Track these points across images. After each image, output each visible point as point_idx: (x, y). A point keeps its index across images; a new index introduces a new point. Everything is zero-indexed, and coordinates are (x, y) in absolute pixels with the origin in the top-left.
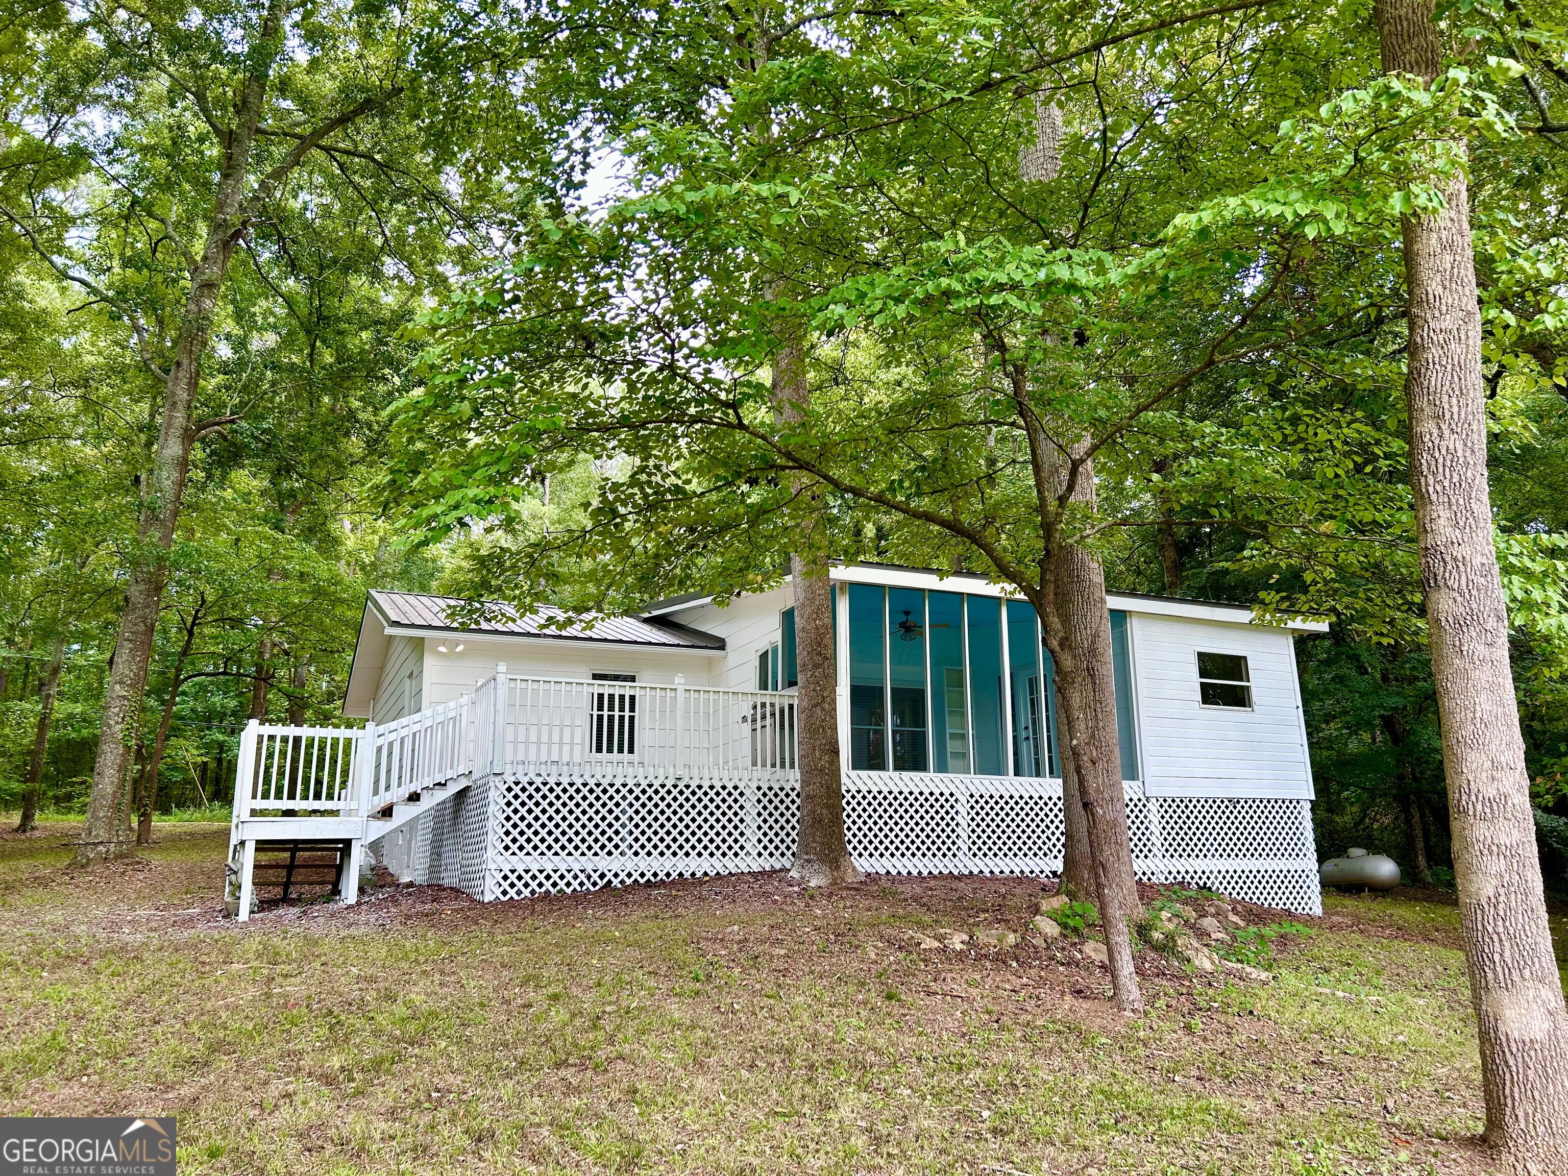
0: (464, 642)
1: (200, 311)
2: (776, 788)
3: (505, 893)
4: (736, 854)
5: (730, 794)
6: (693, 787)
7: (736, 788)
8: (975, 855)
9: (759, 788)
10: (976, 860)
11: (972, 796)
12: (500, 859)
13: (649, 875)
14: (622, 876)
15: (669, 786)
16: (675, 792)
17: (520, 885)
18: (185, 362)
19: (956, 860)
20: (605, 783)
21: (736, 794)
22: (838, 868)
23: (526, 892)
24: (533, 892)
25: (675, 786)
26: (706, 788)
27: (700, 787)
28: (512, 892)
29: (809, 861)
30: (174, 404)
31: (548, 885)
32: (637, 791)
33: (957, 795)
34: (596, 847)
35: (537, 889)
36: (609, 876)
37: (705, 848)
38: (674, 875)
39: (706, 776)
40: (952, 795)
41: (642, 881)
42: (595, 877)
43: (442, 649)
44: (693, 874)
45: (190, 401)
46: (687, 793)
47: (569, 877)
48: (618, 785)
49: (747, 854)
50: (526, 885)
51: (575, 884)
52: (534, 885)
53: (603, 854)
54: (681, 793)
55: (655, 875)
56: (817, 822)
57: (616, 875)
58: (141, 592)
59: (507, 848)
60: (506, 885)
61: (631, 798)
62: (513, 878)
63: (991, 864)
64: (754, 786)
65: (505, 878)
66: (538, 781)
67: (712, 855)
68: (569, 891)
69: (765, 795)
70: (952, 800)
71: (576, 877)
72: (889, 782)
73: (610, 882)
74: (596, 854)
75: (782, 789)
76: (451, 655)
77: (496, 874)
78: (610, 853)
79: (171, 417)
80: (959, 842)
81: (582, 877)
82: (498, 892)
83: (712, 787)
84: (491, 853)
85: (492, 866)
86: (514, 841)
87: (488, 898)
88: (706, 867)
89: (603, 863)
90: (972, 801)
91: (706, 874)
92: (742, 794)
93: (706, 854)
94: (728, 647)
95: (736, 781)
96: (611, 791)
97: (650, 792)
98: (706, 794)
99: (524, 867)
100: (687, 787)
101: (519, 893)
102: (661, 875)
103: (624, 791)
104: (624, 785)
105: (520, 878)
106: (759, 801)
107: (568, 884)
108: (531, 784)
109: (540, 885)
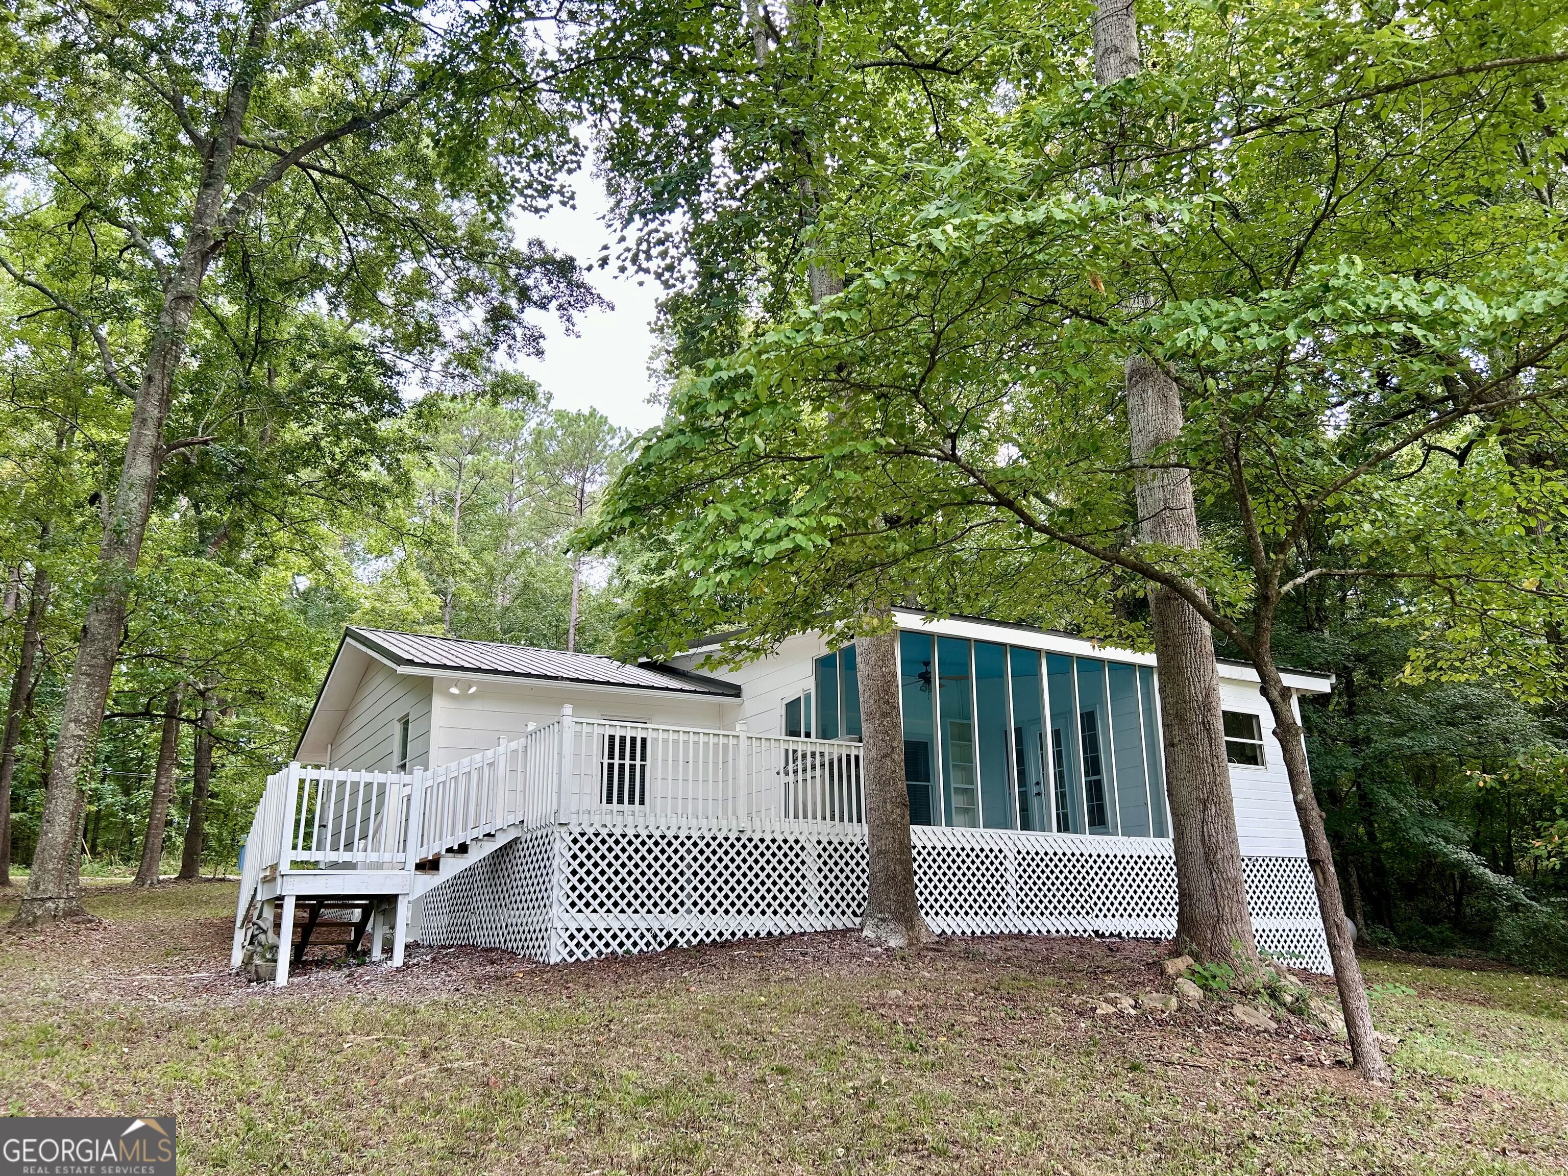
0: (479, 683)
1: (175, 324)
2: (836, 842)
3: (571, 953)
4: (799, 913)
5: (791, 848)
6: (756, 840)
7: (797, 842)
8: (1023, 914)
9: (819, 843)
10: (1024, 918)
11: (1019, 852)
12: (566, 916)
13: (714, 935)
14: (688, 935)
15: (732, 839)
16: (738, 846)
17: (586, 945)
18: (158, 376)
19: (1006, 919)
20: (670, 835)
21: (797, 848)
22: (912, 927)
23: (593, 953)
24: (600, 953)
25: (738, 839)
26: (768, 842)
27: (762, 841)
28: (579, 953)
29: (883, 920)
30: (144, 420)
31: (614, 944)
32: (702, 845)
33: (1006, 851)
34: (662, 904)
35: (604, 950)
36: (676, 935)
37: (769, 905)
38: (739, 935)
39: (768, 830)
40: (1001, 851)
41: (708, 941)
42: (661, 936)
43: (454, 690)
44: (757, 934)
45: (161, 419)
46: (750, 846)
47: (636, 936)
48: (682, 838)
49: (810, 912)
50: (593, 945)
51: (642, 944)
52: (600, 944)
53: (669, 911)
54: (744, 846)
55: (721, 934)
56: (891, 879)
57: (682, 935)
58: (101, 622)
59: (573, 905)
60: (572, 945)
61: (695, 852)
62: (579, 937)
63: (1038, 923)
64: (814, 840)
65: (572, 937)
66: (604, 832)
67: (775, 913)
68: (635, 951)
69: (825, 849)
70: (1001, 856)
71: (642, 936)
72: (942, 837)
73: (676, 942)
74: (662, 912)
75: (841, 844)
76: (464, 697)
77: (562, 932)
78: (675, 911)
79: (140, 434)
80: (1009, 900)
81: (649, 936)
82: (564, 953)
83: (774, 841)
84: (556, 910)
85: (559, 925)
86: (580, 897)
87: (554, 959)
88: (770, 926)
89: (669, 922)
90: (1020, 857)
91: (769, 933)
92: (803, 848)
93: (769, 912)
94: (745, 693)
95: (796, 835)
96: (676, 844)
97: (714, 845)
98: (768, 848)
99: (590, 926)
100: (750, 840)
101: (585, 953)
102: (727, 935)
103: (689, 844)
104: (689, 838)
105: (586, 937)
106: (819, 856)
107: (635, 944)
108: (597, 835)
109: (607, 945)
